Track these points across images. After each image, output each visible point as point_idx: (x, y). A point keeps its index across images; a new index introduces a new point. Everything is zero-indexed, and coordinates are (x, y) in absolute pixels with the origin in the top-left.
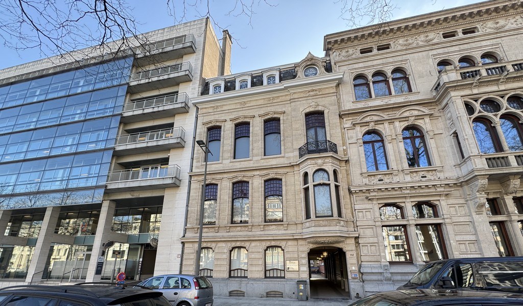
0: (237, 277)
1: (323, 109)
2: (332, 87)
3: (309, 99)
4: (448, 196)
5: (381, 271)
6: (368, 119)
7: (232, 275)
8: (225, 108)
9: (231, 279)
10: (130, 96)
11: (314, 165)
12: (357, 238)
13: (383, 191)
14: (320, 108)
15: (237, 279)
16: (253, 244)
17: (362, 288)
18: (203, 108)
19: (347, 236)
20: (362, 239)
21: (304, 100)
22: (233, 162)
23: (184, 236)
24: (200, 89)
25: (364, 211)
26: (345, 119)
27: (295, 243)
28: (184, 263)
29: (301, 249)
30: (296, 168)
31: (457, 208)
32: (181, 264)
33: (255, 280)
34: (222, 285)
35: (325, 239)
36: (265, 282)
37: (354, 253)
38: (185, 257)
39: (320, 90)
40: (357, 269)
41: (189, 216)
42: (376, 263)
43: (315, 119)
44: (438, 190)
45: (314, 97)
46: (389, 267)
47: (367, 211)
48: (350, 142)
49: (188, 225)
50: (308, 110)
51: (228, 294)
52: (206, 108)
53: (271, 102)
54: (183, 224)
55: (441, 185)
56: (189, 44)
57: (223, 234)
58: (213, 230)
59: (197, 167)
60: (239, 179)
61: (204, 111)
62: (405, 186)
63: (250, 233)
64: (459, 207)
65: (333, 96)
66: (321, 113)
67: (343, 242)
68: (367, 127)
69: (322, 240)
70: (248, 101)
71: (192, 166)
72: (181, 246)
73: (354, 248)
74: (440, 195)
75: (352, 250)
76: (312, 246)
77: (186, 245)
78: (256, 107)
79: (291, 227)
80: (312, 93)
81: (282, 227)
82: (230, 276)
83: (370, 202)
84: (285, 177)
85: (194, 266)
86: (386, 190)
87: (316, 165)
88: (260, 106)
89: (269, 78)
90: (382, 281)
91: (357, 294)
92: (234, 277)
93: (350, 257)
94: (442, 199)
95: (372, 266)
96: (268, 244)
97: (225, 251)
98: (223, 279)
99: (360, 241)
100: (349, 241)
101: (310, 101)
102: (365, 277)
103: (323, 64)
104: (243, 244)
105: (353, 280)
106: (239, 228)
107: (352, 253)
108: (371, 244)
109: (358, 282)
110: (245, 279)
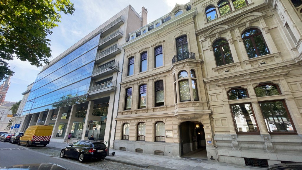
0: (141, 140)
1: (185, 33)
2: (190, 19)
3: (177, 30)
4: (287, 76)
5: (230, 139)
6: (215, 32)
8: (136, 46)
10: (101, 51)
11: (178, 69)
12: (211, 115)
13: (233, 78)
14: (184, 33)
15: (142, 142)
16: (148, 121)
17: (215, 152)
18: (127, 49)
19: (203, 113)
20: (215, 115)
21: (174, 31)
22: (139, 74)
23: (117, 117)
24: (126, 40)
25: (216, 94)
26: (200, 36)
27: (170, 119)
29: (174, 123)
30: (170, 72)
31: (299, 84)
32: (115, 132)
33: (149, 142)
34: (132, 145)
35: (186, 116)
36: (153, 144)
37: (209, 125)
38: (117, 128)
39: (184, 23)
40: (211, 137)
42: (226, 133)
43: (181, 41)
44: (276, 72)
45: (180, 28)
46: (236, 137)
47: (218, 95)
48: (204, 49)
49: (119, 111)
50: (177, 36)
51: (135, 151)
52: (128, 49)
53: (158, 37)
54: (117, 110)
55: (278, 67)
56: (121, 20)
57: (134, 115)
59: (124, 80)
60: (142, 83)
61: (127, 50)
62: (245, 73)
63: (147, 114)
64: (300, 83)
65: (192, 24)
66: (185, 36)
67: (200, 117)
68: (215, 37)
69: (184, 117)
70: (146, 40)
71: (121, 79)
73: (208, 121)
74: (279, 76)
75: (207, 124)
76: (180, 121)
77: (118, 122)
78: (150, 42)
79: (168, 109)
80: (179, 26)
81: (163, 109)
82: (137, 140)
83: (219, 88)
84: (165, 79)
85: (120, 133)
86: (236, 77)
87: (179, 69)
88: (152, 41)
89: (157, 24)
90: (231, 147)
91: (212, 156)
92: (139, 140)
93: (206, 129)
94: (281, 79)
95: (223, 135)
96: (156, 120)
97: (135, 125)
98: (133, 141)
99: (214, 116)
100: (205, 117)
101: (178, 31)
102: (217, 144)
103: (185, 7)
104: (143, 120)
105: (209, 146)
106: (141, 111)
107: (208, 126)
108: (222, 119)
109: (212, 147)
110: (144, 142)
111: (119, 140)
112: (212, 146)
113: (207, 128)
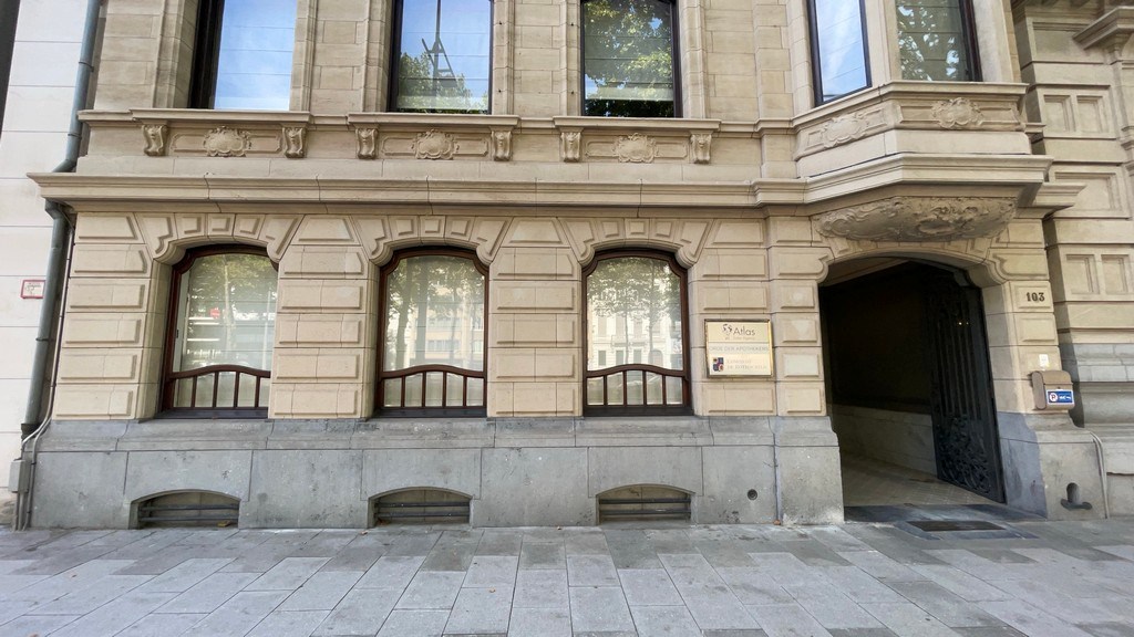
0: (424, 412)
7: (392, 401)
9: (383, 424)
12: (1047, 219)
15: (419, 425)
16: (521, 231)
17: (1092, 459)
20: (1068, 223)
23: (70, 166)
25: (1074, 94)
27: (749, 232)
28: (70, 329)
29: (786, 260)
34: (329, 459)
36: (587, 439)
37: (1044, 288)
38: (74, 292)
40: (1059, 365)
41: (107, 52)
47: (1082, 101)
49: (98, 107)
54: (71, 95)
58: (273, 143)
63: (503, 173)
72: (48, 225)
73: (1039, 264)
75: (1032, 276)
76: (840, 249)
79: (729, 149)
81: (680, 149)
82: (379, 409)
85: (138, 351)
91: (1071, 488)
92: (403, 412)
93: (1024, 310)
95: (1118, 349)
96: (607, 234)
97: (350, 263)
98: (334, 425)
99: (1064, 234)
102: (1091, 403)
104: (458, 227)
106: (434, 141)
107: (1037, 291)
108: (1108, 251)
109: (1063, 427)
110: (480, 424)
111: (112, 419)
112: (1059, 421)
113: (1032, 303)
